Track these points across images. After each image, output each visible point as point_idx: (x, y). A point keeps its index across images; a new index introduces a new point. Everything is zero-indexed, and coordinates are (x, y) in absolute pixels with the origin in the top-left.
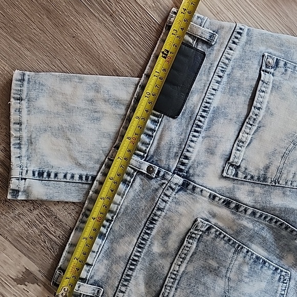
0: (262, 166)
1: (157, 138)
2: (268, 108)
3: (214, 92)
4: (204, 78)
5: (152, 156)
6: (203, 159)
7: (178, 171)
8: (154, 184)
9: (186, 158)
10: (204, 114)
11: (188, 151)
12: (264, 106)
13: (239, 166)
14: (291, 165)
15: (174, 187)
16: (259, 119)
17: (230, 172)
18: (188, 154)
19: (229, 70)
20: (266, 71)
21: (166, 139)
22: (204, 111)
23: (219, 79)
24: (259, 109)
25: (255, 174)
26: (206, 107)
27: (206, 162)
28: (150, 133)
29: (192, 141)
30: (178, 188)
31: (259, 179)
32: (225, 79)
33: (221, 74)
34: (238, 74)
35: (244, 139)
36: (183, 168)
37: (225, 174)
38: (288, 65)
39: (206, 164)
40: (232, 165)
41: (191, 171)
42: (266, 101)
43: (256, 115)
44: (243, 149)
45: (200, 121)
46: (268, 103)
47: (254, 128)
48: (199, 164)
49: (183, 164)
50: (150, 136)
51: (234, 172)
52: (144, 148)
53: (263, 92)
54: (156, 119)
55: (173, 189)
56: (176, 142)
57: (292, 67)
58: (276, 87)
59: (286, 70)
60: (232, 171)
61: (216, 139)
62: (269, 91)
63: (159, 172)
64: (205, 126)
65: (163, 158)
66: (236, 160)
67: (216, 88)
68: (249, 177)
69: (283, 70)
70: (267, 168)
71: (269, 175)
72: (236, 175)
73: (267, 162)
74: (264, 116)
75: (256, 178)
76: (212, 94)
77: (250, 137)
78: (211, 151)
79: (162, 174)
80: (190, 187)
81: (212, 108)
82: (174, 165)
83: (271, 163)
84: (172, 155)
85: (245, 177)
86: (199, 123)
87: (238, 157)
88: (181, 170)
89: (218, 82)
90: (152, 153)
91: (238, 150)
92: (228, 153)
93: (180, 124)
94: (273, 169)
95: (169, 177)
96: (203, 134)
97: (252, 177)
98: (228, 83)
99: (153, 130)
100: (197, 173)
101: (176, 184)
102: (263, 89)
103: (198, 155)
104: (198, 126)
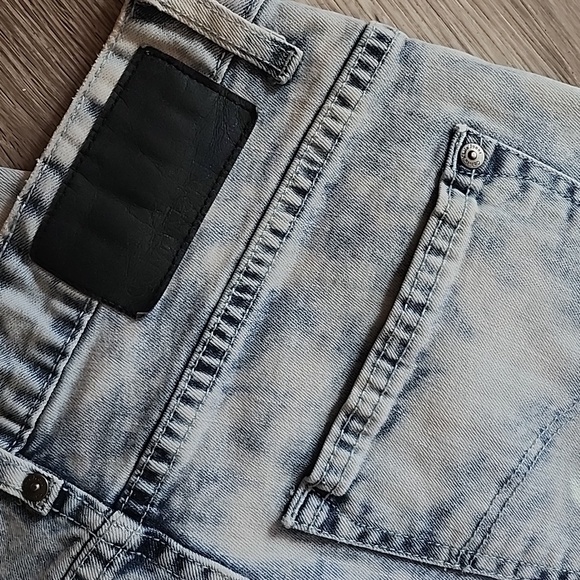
0: (424, 503)
1: (71, 378)
2: (453, 311)
3: (274, 241)
4: (248, 191)
5: (49, 440)
6: (220, 459)
7: (131, 502)
8: (45, 537)
9: (163, 455)
10: (236, 312)
11: (170, 433)
12: (438, 301)
13: (345, 499)
15: (109, 553)
16: (421, 343)
17: (308, 514)
18: (168, 444)
19: (332, 172)
20: (457, 185)
21: (101, 387)
22: (238, 302)
23: (297, 200)
24: (419, 308)
25: (398, 528)
26: (244, 289)
27: (231, 473)
28: (48, 360)
29: (187, 400)
30: (122, 558)
31: (408, 544)
32: (317, 201)
33: (305, 183)
34: (362, 185)
35: (366, 410)
36: (148, 487)
37: (289, 521)
38: (534, 172)
39: (233, 480)
40: (318, 491)
41: (177, 503)
42: (445, 284)
43: (409, 328)
44: (365, 444)
45: (222, 335)
46: (455, 290)
47: (404, 375)
48: (205, 479)
49: (151, 476)
50: (47, 372)
51: (323, 516)
52: (22, 409)
53: (439, 252)
54: (72, 313)
55: (107, 563)
56: (132, 398)
57: (546, 179)
58: (487, 244)
59: (525, 188)
60: (315, 513)
61: (270, 399)
62: (460, 250)
63: (63, 497)
64: (236, 352)
65: (85, 448)
66: (333, 478)
67: (283, 227)
68: (375, 536)
69: (514, 185)
70: (441, 514)
71: (444, 536)
72: (332, 524)
73: (446, 493)
74: (439, 336)
75: (398, 541)
76: (270, 249)
77: (387, 405)
78: (247, 439)
79: (73, 503)
80: (168, 557)
81: (264, 295)
82: (118, 476)
83: (458, 499)
84: (116, 442)
85: (362, 537)
86: (217, 342)
87: (343, 466)
88: (142, 497)
89: (293, 210)
90: (48, 426)
91: (343, 444)
92: (305, 448)
93: (154, 338)
94: (461, 523)
95: (95, 519)
96: (227, 378)
97: (386, 538)
98: (328, 214)
99: (58, 353)
100: (197, 507)
101: (117, 545)
102: (441, 243)
103: (204, 447)
104: (214, 351)
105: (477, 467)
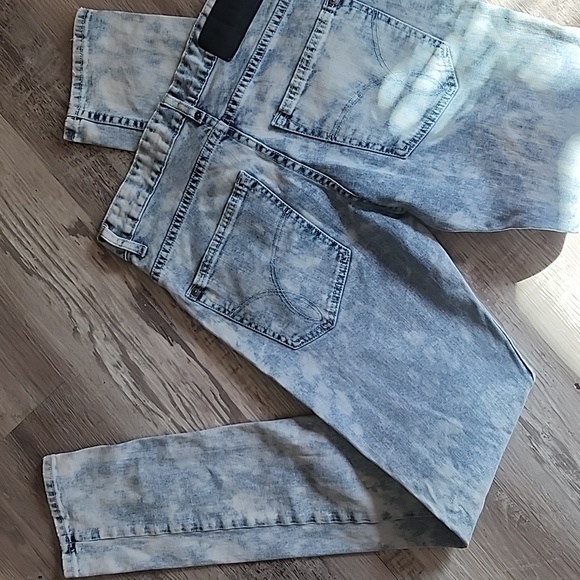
0: (317, 117)
1: (209, 82)
2: (324, 50)
3: (270, 34)
4: (263, 18)
5: (203, 102)
6: (252, 106)
7: (226, 118)
8: (201, 130)
9: (235, 103)
10: (258, 57)
11: (237, 95)
12: (318, 47)
13: (291, 116)
14: (352, 120)
15: (218, 133)
16: (313, 61)
17: (279, 121)
18: (236, 99)
19: (289, 9)
20: (327, 10)
21: (218, 83)
22: (258, 54)
23: (278, 20)
24: (312, 50)
25: (309, 127)
26: (261, 49)
27: (256, 109)
28: (203, 77)
29: (242, 85)
30: (222, 135)
31: (313, 133)
32: (285, 20)
33: (280, 14)
34: (298, 13)
35: (296, 85)
36: (231, 114)
37: (273, 123)
38: (354, 4)
39: (256, 111)
40: (284, 115)
41: (239, 119)
42: (321, 42)
43: (309, 57)
44: (297, 97)
45: (253, 65)
46: (325, 43)
47: (309, 72)
48: (248, 110)
49: (232, 110)
50: (202, 80)
51: (285, 122)
52: (196, 93)
53: (320, 32)
54: (210, 61)
55: (218, 137)
56: (226, 86)
57: (359, 6)
58: (335, 27)
59: (351, 10)
60: (282, 121)
61: (267, 84)
62: (327, 31)
63: (206, 118)
64: (258, 71)
65: (213, 103)
66: (286, 108)
67: (273, 29)
68: (302, 129)
69: (347, 9)
70: (323, 121)
71: (324, 129)
72: (288, 125)
73: (325, 114)
74: (319, 59)
75: (310, 131)
76: (269, 36)
77: (304, 83)
78: (261, 97)
79: (208, 120)
80: (236, 135)
81: (267, 51)
82: (222, 111)
83: (328, 116)
84: (221, 100)
85: (297, 130)
86: (252, 67)
87: (291, 105)
88: (229, 117)
89: (276, 23)
90: (203, 98)
91: (290, 97)
92: (279, 100)
93: (234, 67)
94: (330, 122)
95: (214, 123)
96: (255, 79)
97: (306, 130)
98: (288, 24)
99: (205, 74)
100: (245, 120)
101: (220, 131)
102: (320, 29)
103: (247, 101)
104: (251, 70)
105: (334, 103)
